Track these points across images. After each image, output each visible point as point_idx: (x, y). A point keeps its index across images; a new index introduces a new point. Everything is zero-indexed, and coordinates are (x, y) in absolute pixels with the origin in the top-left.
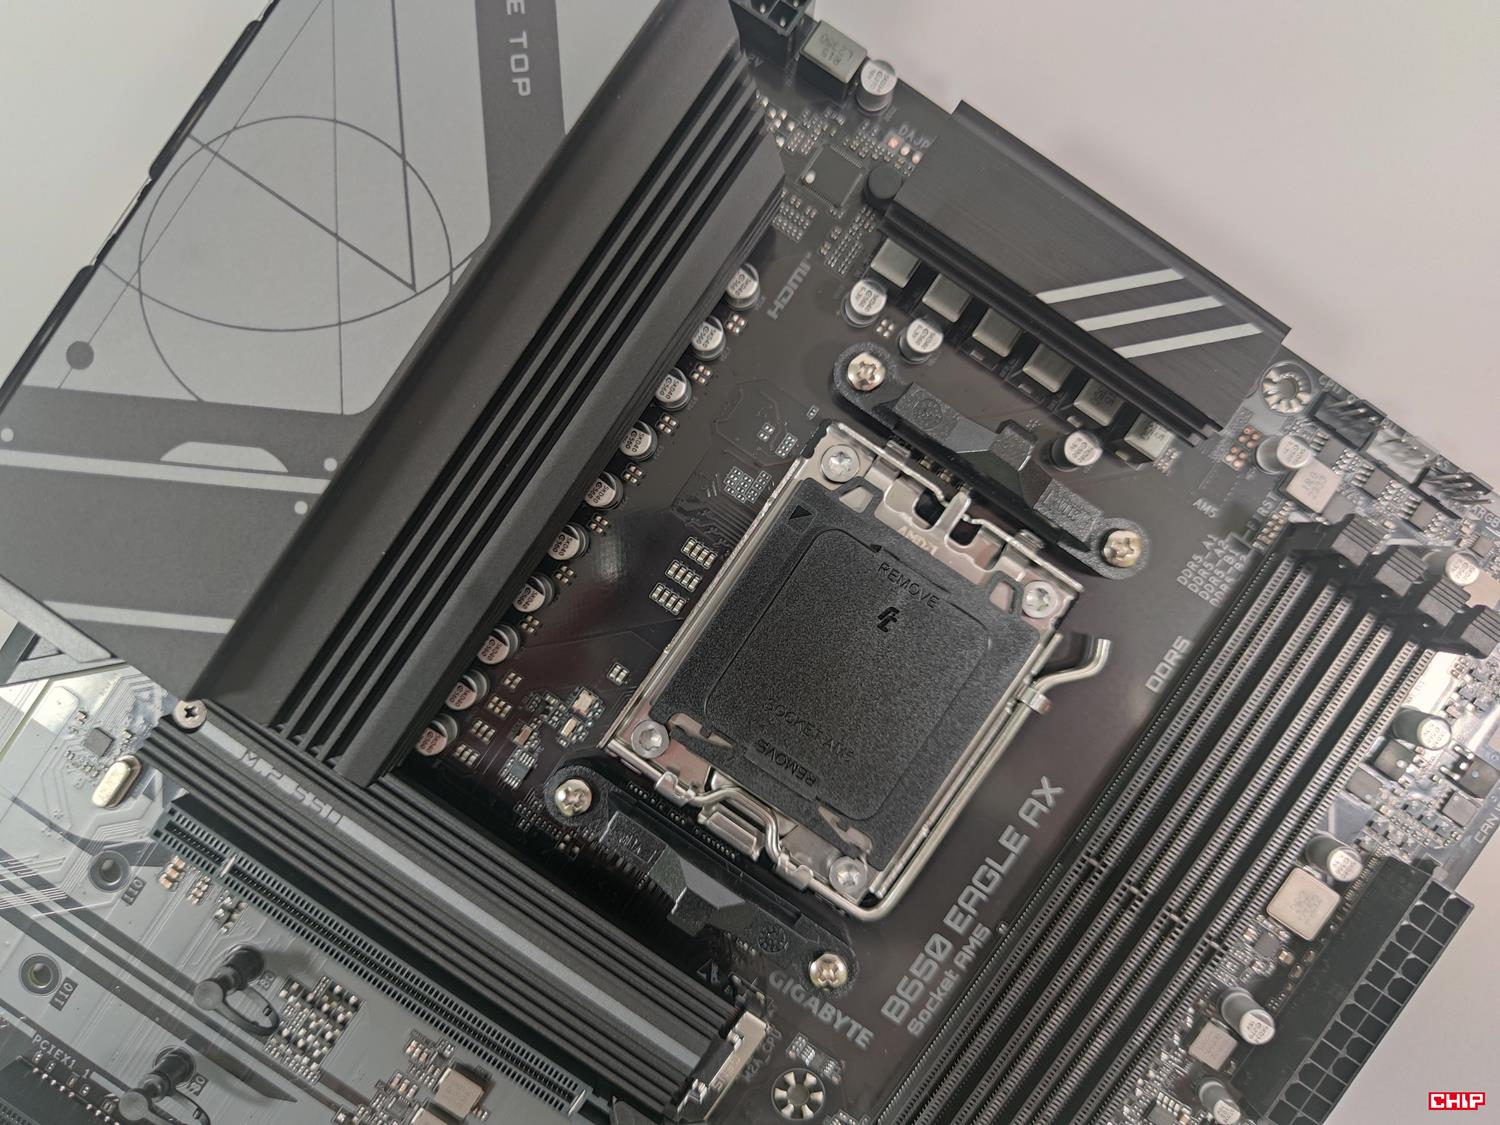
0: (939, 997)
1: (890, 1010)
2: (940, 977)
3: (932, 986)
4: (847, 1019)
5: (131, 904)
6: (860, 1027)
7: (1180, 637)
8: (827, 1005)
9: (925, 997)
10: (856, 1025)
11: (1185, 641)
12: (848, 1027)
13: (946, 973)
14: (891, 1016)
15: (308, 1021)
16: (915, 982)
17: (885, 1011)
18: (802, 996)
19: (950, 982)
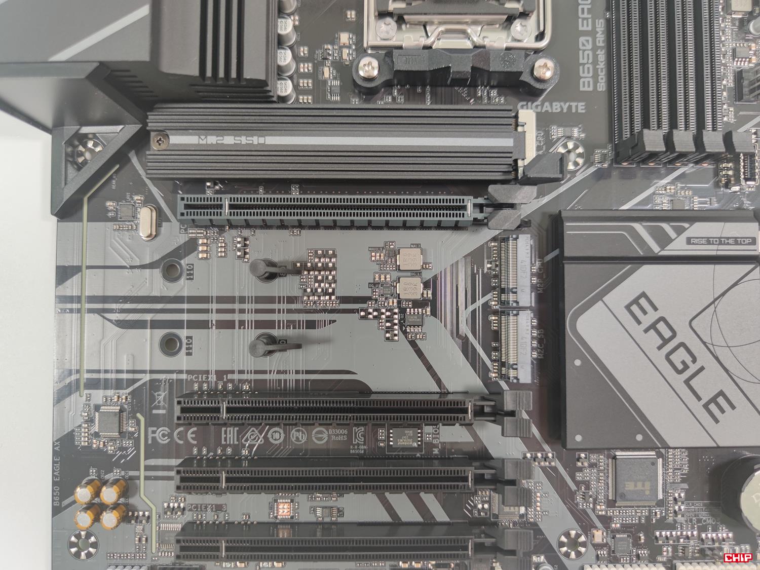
0: (602, 65)
1: (584, 86)
2: (595, 57)
3: (595, 62)
4: (567, 104)
5: (193, 279)
6: (576, 104)
8: (554, 104)
9: (596, 71)
10: (574, 104)
12: (570, 107)
13: (597, 53)
14: (586, 89)
15: (316, 277)
16: (586, 66)
17: (582, 89)
18: (539, 107)
19: (602, 56)
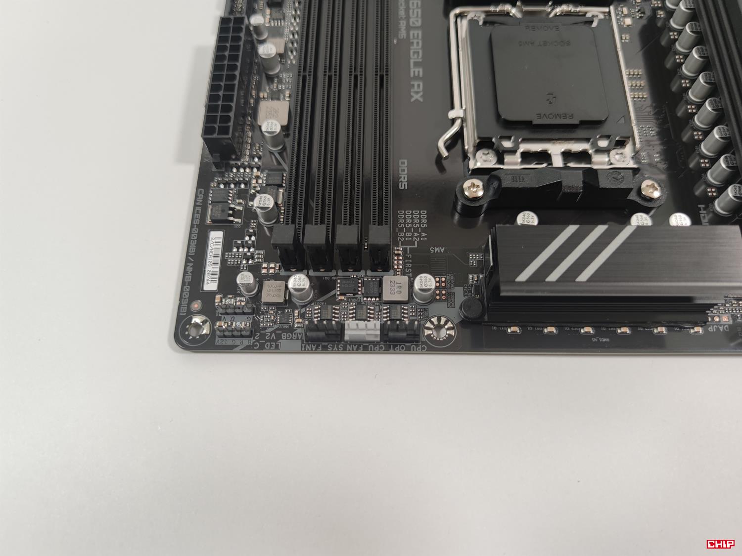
0: (401, 8)
2: (407, 14)
3: (407, 9)
7: (406, 188)
9: (407, 5)
11: (403, 188)
13: (405, 16)
16: (415, 7)
19: (401, 14)
